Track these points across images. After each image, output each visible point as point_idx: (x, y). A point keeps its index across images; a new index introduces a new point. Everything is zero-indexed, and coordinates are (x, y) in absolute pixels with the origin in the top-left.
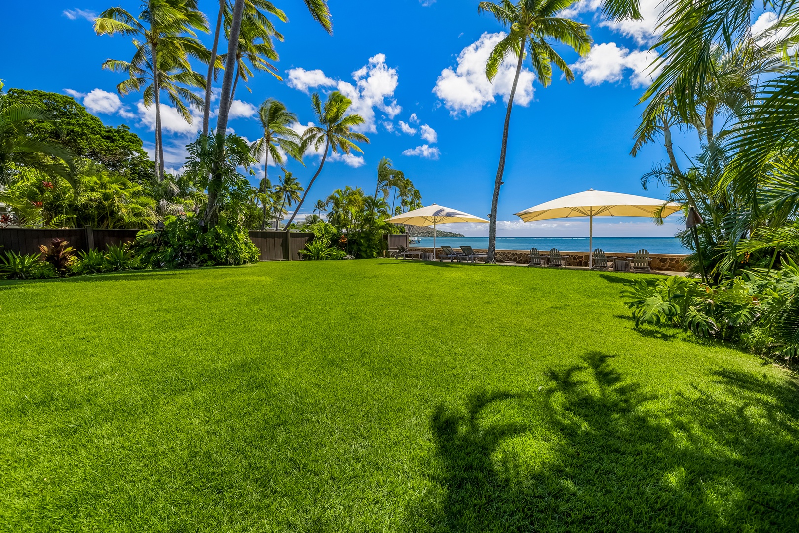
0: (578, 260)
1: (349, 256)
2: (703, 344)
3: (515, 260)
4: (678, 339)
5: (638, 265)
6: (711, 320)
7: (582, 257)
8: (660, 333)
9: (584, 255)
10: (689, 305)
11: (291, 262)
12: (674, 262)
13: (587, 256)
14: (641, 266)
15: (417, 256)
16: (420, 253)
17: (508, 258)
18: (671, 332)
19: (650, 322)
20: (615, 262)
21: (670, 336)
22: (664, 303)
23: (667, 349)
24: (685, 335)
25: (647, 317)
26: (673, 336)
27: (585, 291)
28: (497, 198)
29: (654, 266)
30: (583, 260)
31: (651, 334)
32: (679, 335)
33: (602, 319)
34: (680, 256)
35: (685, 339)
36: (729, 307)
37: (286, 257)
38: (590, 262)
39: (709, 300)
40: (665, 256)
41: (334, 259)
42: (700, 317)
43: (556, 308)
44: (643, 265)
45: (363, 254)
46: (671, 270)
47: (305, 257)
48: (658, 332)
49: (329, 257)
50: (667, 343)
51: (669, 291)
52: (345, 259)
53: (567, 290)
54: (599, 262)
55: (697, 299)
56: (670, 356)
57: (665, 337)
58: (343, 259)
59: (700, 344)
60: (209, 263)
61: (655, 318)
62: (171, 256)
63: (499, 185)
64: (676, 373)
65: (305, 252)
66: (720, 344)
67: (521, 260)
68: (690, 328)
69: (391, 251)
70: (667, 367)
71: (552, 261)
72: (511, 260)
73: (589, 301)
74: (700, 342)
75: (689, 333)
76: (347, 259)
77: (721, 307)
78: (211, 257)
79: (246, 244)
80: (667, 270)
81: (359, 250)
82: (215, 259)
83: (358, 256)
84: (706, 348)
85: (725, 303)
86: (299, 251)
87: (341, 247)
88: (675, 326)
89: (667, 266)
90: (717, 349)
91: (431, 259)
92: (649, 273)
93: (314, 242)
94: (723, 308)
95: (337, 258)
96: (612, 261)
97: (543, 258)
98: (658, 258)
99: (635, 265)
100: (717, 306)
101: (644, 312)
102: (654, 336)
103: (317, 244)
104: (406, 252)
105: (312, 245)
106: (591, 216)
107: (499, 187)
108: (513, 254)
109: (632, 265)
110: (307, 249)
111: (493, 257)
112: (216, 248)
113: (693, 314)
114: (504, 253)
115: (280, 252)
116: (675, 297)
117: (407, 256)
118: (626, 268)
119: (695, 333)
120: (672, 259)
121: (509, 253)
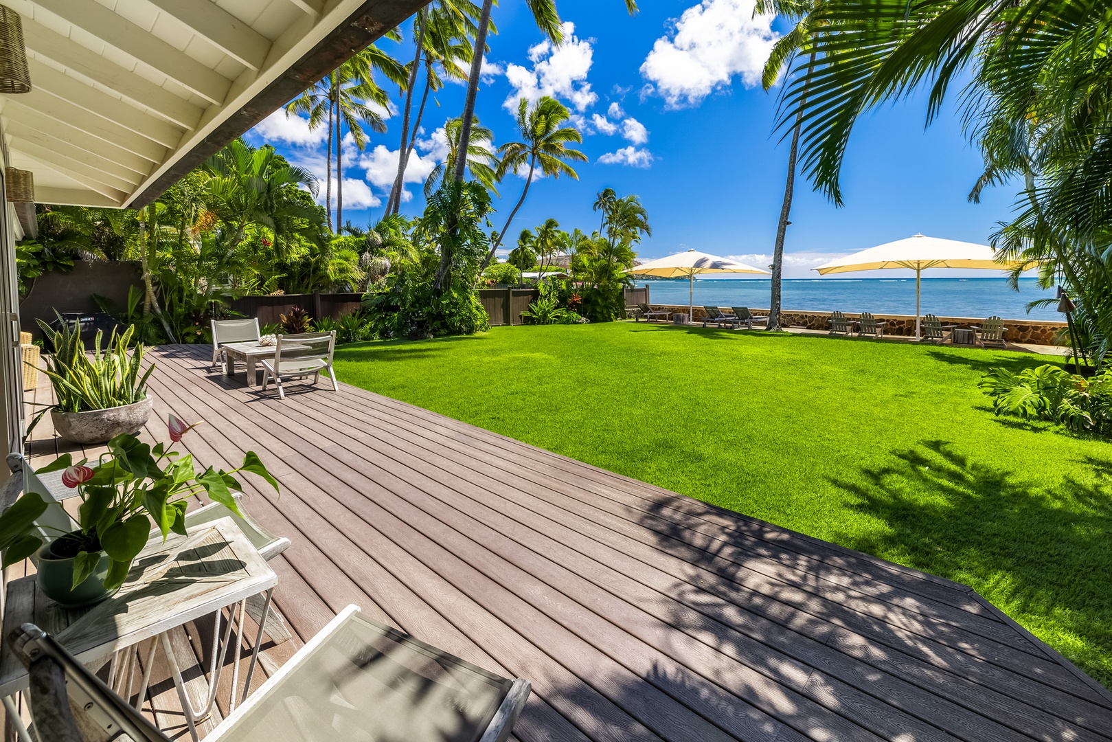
0: (897, 327)
1: (584, 319)
2: (1078, 438)
3: (804, 325)
4: (1050, 432)
5: (987, 337)
6: (1086, 414)
7: (903, 322)
8: (1029, 425)
9: (905, 320)
10: (1062, 397)
11: (512, 326)
12: (1039, 332)
13: (912, 322)
14: (991, 337)
15: (663, 317)
16: (667, 314)
17: (794, 321)
18: (1041, 425)
19: (1015, 414)
20: (954, 332)
21: (1041, 429)
22: (1033, 395)
23: (1039, 441)
24: (1057, 428)
25: (1012, 408)
26: (1045, 429)
27: (927, 375)
28: (782, 244)
29: (1010, 336)
30: (905, 326)
31: (1020, 426)
32: (1052, 429)
33: (959, 409)
34: (1048, 324)
35: (1057, 433)
36: (1107, 401)
37: (507, 322)
38: (918, 331)
39: (1084, 393)
40: (1025, 323)
41: (564, 323)
42: (1074, 410)
43: (901, 396)
44: (995, 337)
45: (599, 316)
46: (1034, 343)
47: (529, 321)
48: (1026, 425)
49: (559, 320)
50: (1038, 435)
51: (1038, 381)
52: (578, 323)
53: (904, 373)
54: (931, 330)
55: (1072, 392)
56: (1043, 447)
57: (1035, 430)
58: (575, 323)
59: (1075, 438)
60: (442, 332)
61: (1021, 411)
62: (399, 323)
63: (785, 227)
64: (1049, 462)
65: (528, 314)
66: (1097, 438)
67: (814, 325)
68: (1063, 421)
69: (628, 310)
70: (1040, 457)
71: (862, 327)
72: (798, 324)
73: (938, 387)
74: (1075, 435)
75: (1061, 426)
76: (581, 323)
77: (1098, 400)
78: (444, 325)
79: (477, 308)
80: (1029, 342)
81: (594, 311)
82: (447, 327)
83: (593, 319)
84: (1081, 442)
85: (1102, 396)
86: (522, 313)
87: (572, 307)
88: (1047, 419)
89: (1028, 337)
90: (1093, 442)
91: (686, 322)
92: (1003, 348)
93: (539, 303)
94: (1100, 401)
95: (568, 322)
96: (948, 330)
97: (849, 325)
98: (1016, 326)
99: (983, 336)
100: (1093, 399)
101: (1009, 403)
102: (1023, 429)
103: (543, 304)
104: (651, 312)
105: (536, 305)
106: (918, 271)
107: (784, 230)
108: (802, 317)
109: (979, 336)
110: (530, 310)
111: (777, 321)
112: (452, 315)
113: (1067, 407)
114: (788, 315)
115: (500, 315)
116: (1046, 388)
117: (652, 317)
118: (969, 341)
119: (1068, 427)
120: (1035, 328)
121: (796, 315)
